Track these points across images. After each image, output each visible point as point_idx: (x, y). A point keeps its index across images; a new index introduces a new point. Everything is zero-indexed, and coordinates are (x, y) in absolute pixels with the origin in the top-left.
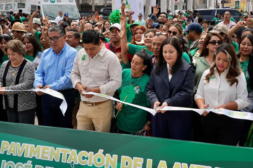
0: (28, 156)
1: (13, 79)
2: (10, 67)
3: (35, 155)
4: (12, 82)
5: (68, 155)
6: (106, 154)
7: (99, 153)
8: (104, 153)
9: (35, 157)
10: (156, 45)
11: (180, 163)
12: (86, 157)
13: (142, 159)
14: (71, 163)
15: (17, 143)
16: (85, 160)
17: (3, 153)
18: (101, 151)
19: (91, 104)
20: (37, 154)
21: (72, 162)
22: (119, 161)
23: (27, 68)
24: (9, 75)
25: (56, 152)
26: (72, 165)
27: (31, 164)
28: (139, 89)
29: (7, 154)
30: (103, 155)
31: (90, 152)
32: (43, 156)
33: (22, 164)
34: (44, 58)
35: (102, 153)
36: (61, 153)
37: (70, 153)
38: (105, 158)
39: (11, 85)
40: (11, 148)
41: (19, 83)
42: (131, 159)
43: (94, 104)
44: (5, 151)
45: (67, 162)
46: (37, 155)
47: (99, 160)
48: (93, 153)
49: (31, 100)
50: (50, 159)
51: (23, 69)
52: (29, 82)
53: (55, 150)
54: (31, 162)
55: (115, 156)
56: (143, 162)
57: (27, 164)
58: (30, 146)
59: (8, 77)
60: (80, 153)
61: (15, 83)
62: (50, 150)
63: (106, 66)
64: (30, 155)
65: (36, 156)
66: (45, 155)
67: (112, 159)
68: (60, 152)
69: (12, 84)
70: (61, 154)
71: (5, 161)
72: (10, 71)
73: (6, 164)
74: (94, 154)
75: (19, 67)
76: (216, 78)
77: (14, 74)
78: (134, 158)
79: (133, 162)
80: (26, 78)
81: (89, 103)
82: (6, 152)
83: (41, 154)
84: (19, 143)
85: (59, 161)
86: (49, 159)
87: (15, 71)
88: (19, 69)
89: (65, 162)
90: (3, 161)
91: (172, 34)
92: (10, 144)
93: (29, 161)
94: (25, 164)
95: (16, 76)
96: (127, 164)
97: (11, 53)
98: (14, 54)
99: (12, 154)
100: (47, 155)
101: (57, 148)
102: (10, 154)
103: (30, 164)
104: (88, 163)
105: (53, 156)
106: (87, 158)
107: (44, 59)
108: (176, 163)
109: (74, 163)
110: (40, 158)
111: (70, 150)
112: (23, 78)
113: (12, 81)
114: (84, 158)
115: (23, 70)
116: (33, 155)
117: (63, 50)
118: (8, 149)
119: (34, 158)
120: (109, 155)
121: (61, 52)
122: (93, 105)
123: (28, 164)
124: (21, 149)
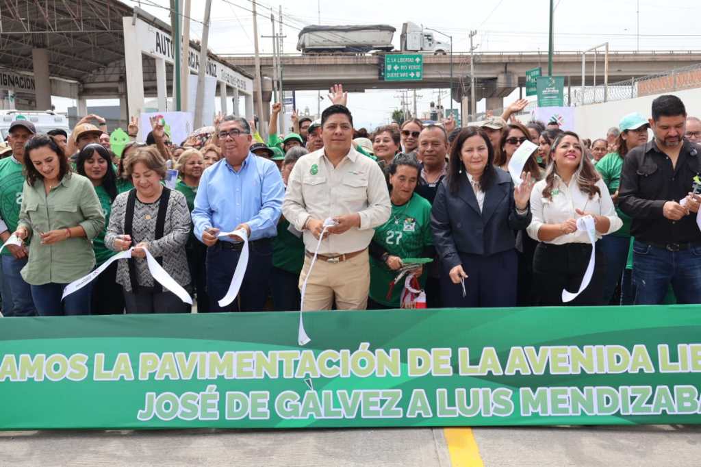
0: (207, 376)
1: (149, 226)
2: (137, 203)
3: (222, 372)
4: (146, 234)
5: (296, 362)
6: (377, 351)
7: (360, 350)
8: (372, 349)
9: (223, 376)
10: (430, 144)
11: (520, 348)
12: (334, 361)
13: (450, 350)
14: (303, 377)
15: (177, 354)
16: (334, 366)
17: (147, 379)
18: (365, 346)
19: (337, 259)
20: (226, 369)
21: (307, 375)
22: (404, 359)
23: (175, 203)
24: (138, 220)
25: (268, 360)
26: (308, 381)
27: (216, 391)
28: (414, 224)
29: (156, 378)
30: (369, 352)
31: (342, 351)
32: (239, 371)
33: (196, 394)
34: (210, 183)
35: (369, 349)
36: (280, 359)
37: (299, 358)
38: (375, 358)
39: (146, 239)
40: (163, 365)
41: (164, 234)
42: (428, 353)
43: (344, 257)
44: (150, 374)
45: (296, 377)
46: (227, 371)
47: (363, 363)
48: (348, 351)
49: (174, 270)
50: (257, 376)
51: (167, 206)
52: (185, 229)
53: (267, 356)
54: (215, 387)
55: (395, 352)
56: (451, 356)
57: (207, 392)
58: (208, 355)
59: (137, 223)
60: (321, 354)
61: (154, 235)
62: (254, 358)
63: (364, 180)
64: (212, 373)
65: (225, 373)
66: (246, 369)
67: (390, 358)
68: (278, 359)
69: (148, 236)
70: (281, 363)
71: (154, 394)
72: (138, 212)
73: (155, 401)
74: (351, 353)
75: (159, 202)
76: (562, 192)
77: (148, 217)
78: (433, 350)
79: (431, 357)
80: (178, 223)
81: (333, 257)
82: (152, 375)
83: (235, 368)
84: (183, 353)
85: (277, 377)
86: (254, 376)
87: (150, 211)
88: (160, 205)
89: (292, 377)
90: (148, 394)
91: (410, 136)
92: (160, 359)
93: (209, 386)
94: (201, 393)
95: (154, 221)
96: (420, 363)
97: (144, 173)
98: (149, 173)
99: (167, 377)
100: (250, 369)
101: (270, 353)
102: (163, 378)
103: (214, 392)
104: (340, 373)
105: (264, 369)
106: (338, 364)
107: (209, 185)
108: (512, 348)
109: (311, 376)
110: (235, 376)
111: (299, 351)
112: (171, 223)
113: (146, 232)
114: (330, 364)
115: (169, 207)
116: (217, 373)
117: (246, 160)
118: (158, 369)
119: (221, 378)
120: (382, 350)
121: (243, 164)
122: (341, 259)
123: (209, 391)
124: (187, 364)
